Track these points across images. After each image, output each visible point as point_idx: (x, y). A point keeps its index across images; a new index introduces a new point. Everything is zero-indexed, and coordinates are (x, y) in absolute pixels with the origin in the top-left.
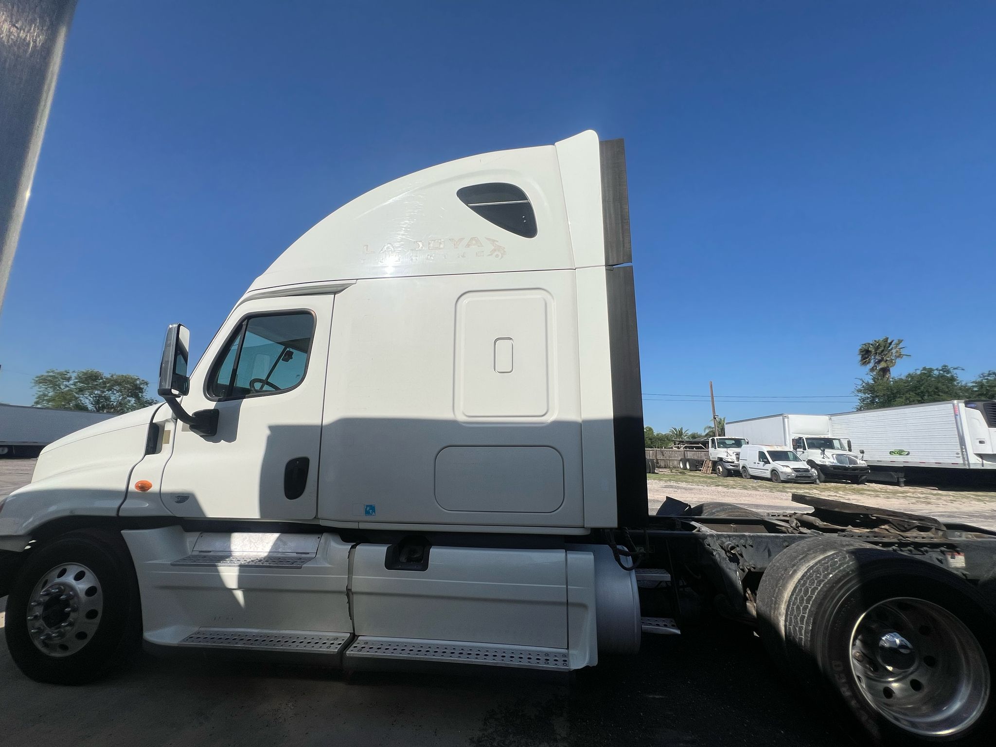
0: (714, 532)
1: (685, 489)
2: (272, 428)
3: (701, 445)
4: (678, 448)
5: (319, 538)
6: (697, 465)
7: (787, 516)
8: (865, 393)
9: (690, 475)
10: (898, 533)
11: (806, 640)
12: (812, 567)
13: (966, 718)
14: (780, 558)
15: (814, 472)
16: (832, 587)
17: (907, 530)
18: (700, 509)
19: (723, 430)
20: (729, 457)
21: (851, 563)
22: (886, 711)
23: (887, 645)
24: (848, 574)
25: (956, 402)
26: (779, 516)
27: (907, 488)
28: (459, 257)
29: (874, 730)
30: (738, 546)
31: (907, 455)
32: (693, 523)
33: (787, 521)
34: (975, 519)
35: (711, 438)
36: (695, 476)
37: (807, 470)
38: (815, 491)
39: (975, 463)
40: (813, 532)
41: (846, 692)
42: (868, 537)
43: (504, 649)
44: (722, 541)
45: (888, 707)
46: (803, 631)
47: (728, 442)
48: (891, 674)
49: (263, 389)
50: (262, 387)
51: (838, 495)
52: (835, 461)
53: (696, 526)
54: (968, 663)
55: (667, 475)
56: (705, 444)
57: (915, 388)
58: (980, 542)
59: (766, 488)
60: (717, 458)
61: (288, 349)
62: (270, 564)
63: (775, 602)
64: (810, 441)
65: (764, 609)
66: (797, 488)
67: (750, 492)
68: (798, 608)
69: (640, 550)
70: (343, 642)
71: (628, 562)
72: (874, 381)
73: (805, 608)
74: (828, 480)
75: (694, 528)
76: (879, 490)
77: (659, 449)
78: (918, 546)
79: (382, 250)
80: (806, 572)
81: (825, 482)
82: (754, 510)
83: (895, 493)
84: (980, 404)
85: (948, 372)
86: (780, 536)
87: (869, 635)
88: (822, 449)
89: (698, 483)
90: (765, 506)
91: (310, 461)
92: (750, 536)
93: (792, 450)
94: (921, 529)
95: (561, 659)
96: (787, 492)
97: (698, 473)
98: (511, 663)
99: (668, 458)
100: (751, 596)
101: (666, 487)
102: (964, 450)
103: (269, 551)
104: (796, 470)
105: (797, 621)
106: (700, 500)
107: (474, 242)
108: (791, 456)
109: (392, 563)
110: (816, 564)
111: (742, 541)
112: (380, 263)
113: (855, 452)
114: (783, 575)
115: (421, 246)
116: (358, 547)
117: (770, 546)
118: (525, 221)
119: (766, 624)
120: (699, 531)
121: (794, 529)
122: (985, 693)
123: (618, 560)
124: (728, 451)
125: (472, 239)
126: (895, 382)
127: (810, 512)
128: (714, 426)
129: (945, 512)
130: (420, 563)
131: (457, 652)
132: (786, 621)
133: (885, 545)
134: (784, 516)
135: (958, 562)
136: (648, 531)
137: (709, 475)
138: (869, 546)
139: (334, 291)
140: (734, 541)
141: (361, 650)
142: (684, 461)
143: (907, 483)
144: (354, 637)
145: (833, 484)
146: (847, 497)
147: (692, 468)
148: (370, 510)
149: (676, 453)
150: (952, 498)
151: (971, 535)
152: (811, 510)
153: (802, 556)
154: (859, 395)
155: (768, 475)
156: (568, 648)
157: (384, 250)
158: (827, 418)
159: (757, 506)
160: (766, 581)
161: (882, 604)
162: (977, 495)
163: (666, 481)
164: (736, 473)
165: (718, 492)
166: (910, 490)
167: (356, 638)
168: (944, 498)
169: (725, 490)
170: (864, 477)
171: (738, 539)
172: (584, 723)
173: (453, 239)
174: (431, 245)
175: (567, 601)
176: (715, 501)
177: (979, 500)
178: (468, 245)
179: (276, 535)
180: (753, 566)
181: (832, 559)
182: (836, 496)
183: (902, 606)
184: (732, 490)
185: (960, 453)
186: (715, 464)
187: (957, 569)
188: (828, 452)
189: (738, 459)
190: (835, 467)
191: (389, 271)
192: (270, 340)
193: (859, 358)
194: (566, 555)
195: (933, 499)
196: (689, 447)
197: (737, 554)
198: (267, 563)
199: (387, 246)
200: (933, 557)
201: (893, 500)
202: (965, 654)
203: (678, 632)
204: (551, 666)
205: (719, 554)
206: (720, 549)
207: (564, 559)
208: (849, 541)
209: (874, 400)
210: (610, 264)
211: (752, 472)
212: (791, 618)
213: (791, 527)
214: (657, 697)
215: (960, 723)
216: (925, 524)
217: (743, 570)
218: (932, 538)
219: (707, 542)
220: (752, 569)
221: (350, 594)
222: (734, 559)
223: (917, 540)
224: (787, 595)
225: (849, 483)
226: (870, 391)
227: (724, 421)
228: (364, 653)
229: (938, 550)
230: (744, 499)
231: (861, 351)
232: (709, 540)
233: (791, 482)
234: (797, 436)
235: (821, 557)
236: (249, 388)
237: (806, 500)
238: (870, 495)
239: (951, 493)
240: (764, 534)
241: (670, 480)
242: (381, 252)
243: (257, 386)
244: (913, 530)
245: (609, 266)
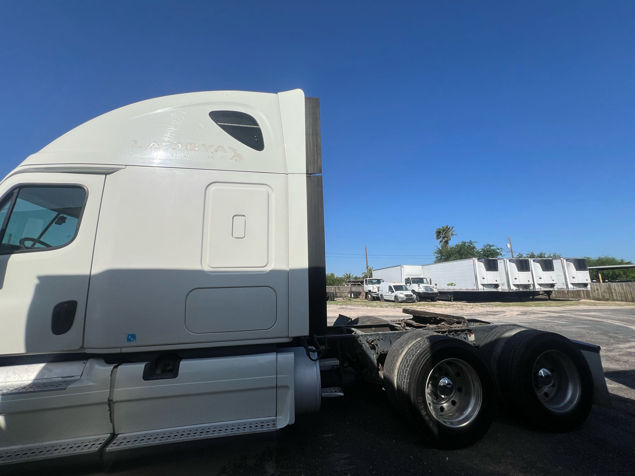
0: (363, 333)
1: (351, 309)
2: (39, 278)
3: (360, 283)
4: (348, 285)
5: (84, 363)
6: (357, 295)
7: (400, 321)
8: (438, 254)
9: (354, 301)
10: (448, 326)
11: (406, 388)
12: (410, 348)
13: (473, 415)
14: (396, 344)
15: (415, 296)
16: (419, 357)
17: (452, 324)
18: (357, 320)
19: (371, 274)
20: (374, 290)
21: (427, 344)
22: (441, 419)
23: (442, 384)
24: (426, 350)
25: (474, 258)
26: (396, 321)
27: (454, 303)
28: (209, 158)
29: (435, 430)
30: (375, 340)
31: (455, 285)
32: (353, 329)
33: (400, 324)
34: (480, 316)
35: (365, 279)
36: (356, 301)
37: (411, 295)
38: (415, 306)
39: (481, 289)
40: (412, 329)
41: (424, 413)
42: (436, 329)
43: (233, 424)
44: (367, 338)
45: (442, 417)
46: (405, 383)
47: (374, 281)
48: (443, 399)
49: (35, 247)
50: (34, 245)
51: (425, 308)
52: (424, 290)
53: (354, 330)
54: (474, 388)
55: (341, 302)
56: (362, 282)
57: (459, 252)
58: (480, 327)
59: (392, 306)
60: (368, 290)
61: (61, 215)
62: (34, 389)
63: (393, 369)
64: (413, 280)
65: (387, 374)
66: (406, 305)
67: (384, 309)
68: (403, 371)
69: (322, 348)
70: (103, 442)
71: (315, 356)
72: (442, 248)
73: (406, 371)
74: (420, 300)
75: (353, 331)
76: (443, 304)
77: (337, 286)
78: (456, 331)
79: (148, 146)
80: (407, 351)
81: (419, 301)
82: (385, 319)
83: (449, 305)
84: (483, 260)
85: (471, 244)
86: (396, 332)
87: (435, 380)
88: (418, 283)
89: (357, 305)
90: (391, 316)
91: (78, 303)
92: (381, 334)
93: (405, 284)
94: (458, 323)
95: (271, 424)
96: (401, 308)
97: (358, 300)
98: (239, 432)
99: (342, 292)
100: (381, 367)
101: (340, 308)
102: (477, 282)
103: (33, 379)
104: (406, 295)
105: (403, 378)
106: (358, 315)
107: (220, 149)
108: (404, 288)
109: (148, 375)
110: (412, 346)
111: (378, 337)
112: (146, 155)
113: (433, 285)
114: (396, 354)
115: (180, 146)
116: (119, 367)
117: (391, 338)
118: (256, 140)
119: (388, 382)
120: (355, 333)
121: (403, 328)
122: (480, 402)
123: (309, 355)
124: (374, 286)
125: (219, 146)
126: (451, 248)
127: (411, 318)
128: (367, 272)
129: (469, 313)
130: (173, 373)
131: (198, 432)
132: (397, 379)
133: (443, 332)
134: (399, 321)
135: (472, 338)
136: (327, 336)
137: (364, 301)
138: (436, 334)
139: (106, 172)
140: (373, 337)
141: (120, 445)
142: (351, 292)
143: (455, 300)
144: (114, 436)
145: (423, 302)
146: (429, 309)
147: (355, 297)
148: (132, 337)
149: (346, 288)
150: (472, 306)
151: (477, 324)
152: (411, 317)
153: (405, 342)
154: (436, 255)
155: (393, 299)
156: (276, 416)
157: (150, 147)
158: (421, 267)
159: (387, 316)
160: (388, 358)
161: (441, 363)
162: (481, 304)
163: (340, 305)
164: (377, 298)
165: (368, 310)
166: (456, 303)
167: (115, 436)
168: (469, 306)
169: (372, 308)
170: (436, 298)
171: (375, 336)
172: (285, 462)
173: (205, 145)
174: (189, 147)
175: (277, 385)
176: (366, 315)
177: (482, 307)
178: (216, 151)
179: (42, 365)
180: (382, 350)
181: (419, 343)
182: (424, 308)
183: (449, 363)
184: (375, 308)
185: (475, 284)
186: (367, 293)
187: (471, 341)
188: (421, 285)
189: (378, 290)
190: (424, 293)
191: (156, 162)
192: (45, 207)
193: (435, 235)
194: (277, 356)
195: (464, 307)
196: (354, 285)
197: (375, 344)
198: (32, 389)
199: (152, 144)
200: (462, 337)
201: (448, 309)
202: (473, 383)
203: (342, 394)
204: (265, 429)
205: (366, 345)
206: (366, 343)
207: (275, 359)
208: (427, 332)
209: (441, 258)
210: (309, 173)
211: (385, 298)
212: (399, 377)
213: (402, 327)
214: (330, 435)
215: (470, 418)
216: (459, 320)
217: (377, 353)
218: (462, 327)
219: (359, 339)
220: (382, 352)
221: (112, 404)
222: (373, 348)
223: (456, 329)
224: (398, 365)
225: (430, 301)
226: (440, 253)
227: (372, 269)
228: (122, 447)
229: (464, 333)
230: (381, 313)
231: (437, 232)
232: (361, 338)
233: (404, 302)
234: (407, 277)
235: (415, 342)
236: (19, 245)
237: (409, 311)
238: (438, 307)
239: (471, 304)
240: (388, 332)
241: (342, 305)
242: (148, 147)
243: (28, 244)
244: (455, 324)
245: (309, 175)
